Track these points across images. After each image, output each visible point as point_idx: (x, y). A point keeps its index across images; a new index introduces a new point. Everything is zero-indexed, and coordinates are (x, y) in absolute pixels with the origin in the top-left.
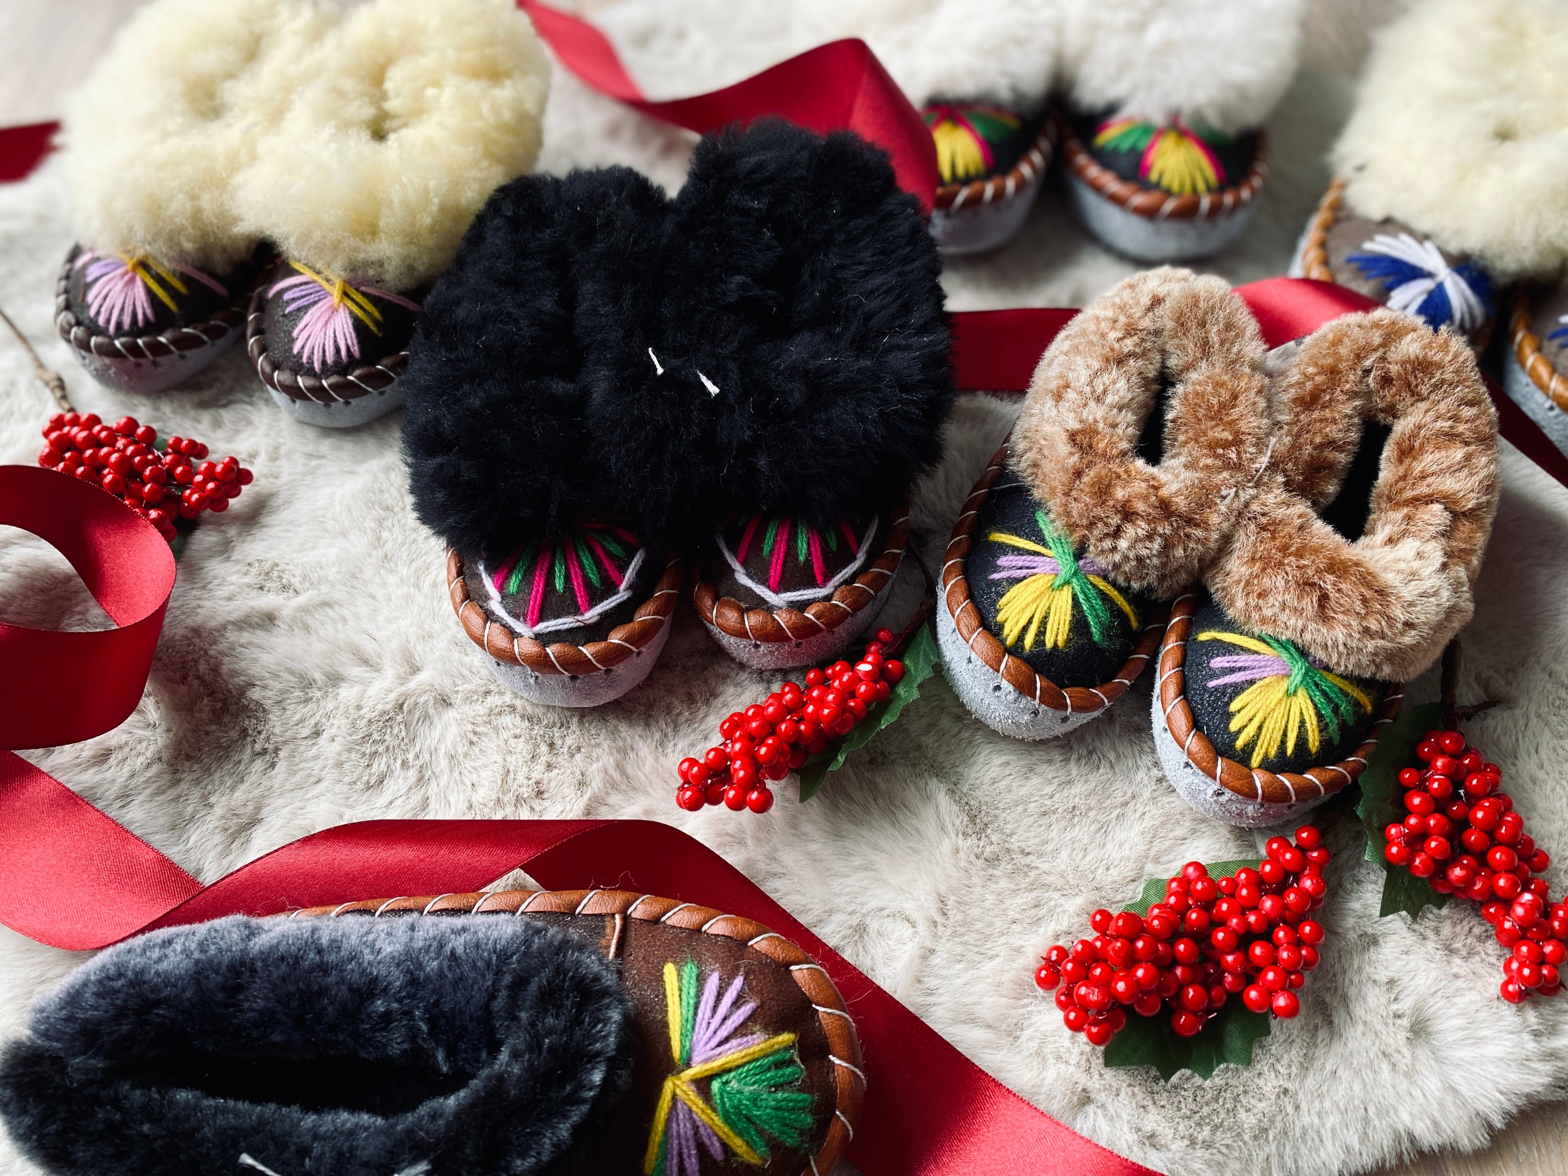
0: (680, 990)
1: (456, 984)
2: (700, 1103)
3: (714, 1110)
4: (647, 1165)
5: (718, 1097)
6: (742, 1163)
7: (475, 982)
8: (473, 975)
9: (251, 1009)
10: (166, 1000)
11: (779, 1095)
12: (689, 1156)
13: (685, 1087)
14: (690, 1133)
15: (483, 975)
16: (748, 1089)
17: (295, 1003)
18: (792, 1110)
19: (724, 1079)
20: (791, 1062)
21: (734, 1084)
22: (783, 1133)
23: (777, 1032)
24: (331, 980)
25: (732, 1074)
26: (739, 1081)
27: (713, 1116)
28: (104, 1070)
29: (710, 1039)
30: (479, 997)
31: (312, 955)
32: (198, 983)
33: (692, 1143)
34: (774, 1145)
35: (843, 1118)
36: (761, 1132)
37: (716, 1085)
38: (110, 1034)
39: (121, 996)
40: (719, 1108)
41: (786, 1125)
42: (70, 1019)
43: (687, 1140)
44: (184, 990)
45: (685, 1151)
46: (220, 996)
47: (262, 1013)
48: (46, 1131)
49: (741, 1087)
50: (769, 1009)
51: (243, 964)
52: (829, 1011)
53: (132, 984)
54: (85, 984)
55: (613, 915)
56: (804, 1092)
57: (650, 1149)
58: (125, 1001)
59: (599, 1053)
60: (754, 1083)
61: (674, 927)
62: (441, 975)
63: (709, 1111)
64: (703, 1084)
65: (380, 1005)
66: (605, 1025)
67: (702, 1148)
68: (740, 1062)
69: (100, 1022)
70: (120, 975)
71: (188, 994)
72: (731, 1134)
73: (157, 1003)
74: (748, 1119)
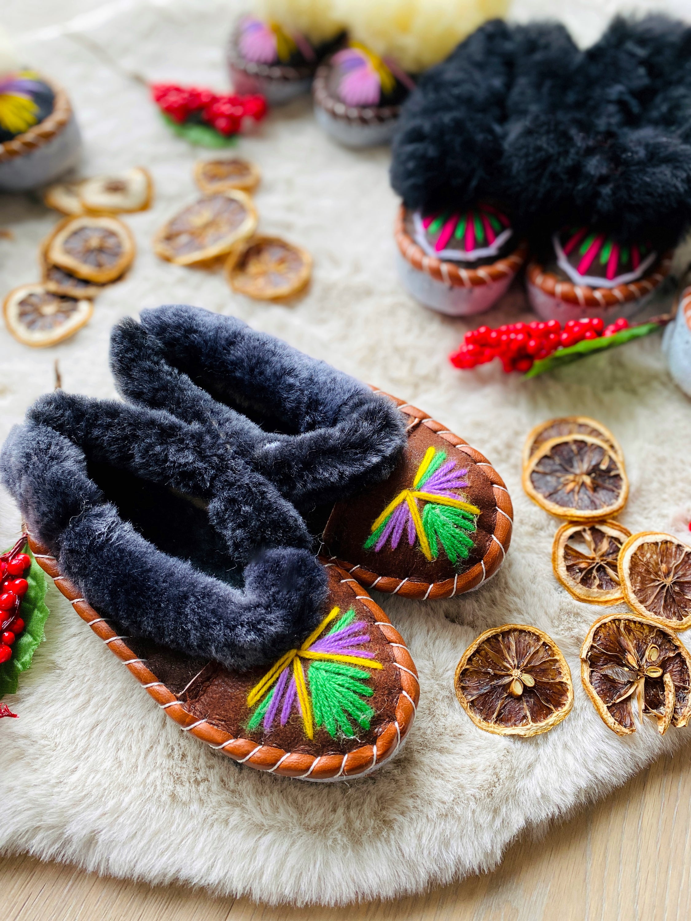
0: (433, 458)
1: (330, 390)
2: (416, 509)
3: (421, 517)
4: (375, 524)
5: (426, 511)
6: (421, 552)
7: (339, 393)
8: (340, 390)
9: (233, 355)
10: (201, 332)
11: (457, 530)
12: (397, 532)
13: (412, 499)
14: (403, 521)
15: (344, 393)
16: (442, 518)
17: (254, 361)
18: (460, 542)
19: (434, 506)
20: (472, 521)
21: (437, 511)
22: (450, 549)
23: (472, 503)
24: (275, 359)
25: (439, 506)
26: (441, 511)
27: (419, 519)
28: (160, 348)
29: (436, 485)
30: (338, 401)
31: (271, 345)
32: (217, 332)
33: (402, 527)
34: (442, 552)
35: (483, 566)
36: (439, 543)
37: (428, 507)
38: (170, 333)
39: (183, 320)
40: (424, 517)
41: (452, 546)
42: (158, 317)
43: (400, 523)
44: (209, 331)
45: (396, 529)
46: (223, 342)
47: (238, 358)
48: (126, 355)
49: (440, 514)
50: (474, 491)
51: (239, 334)
52: (504, 513)
53: (189, 318)
54: (170, 307)
55: (415, 418)
56: (470, 538)
57: (380, 517)
58: (184, 322)
59: (380, 451)
60: (447, 517)
61: (442, 438)
62: (325, 383)
63: (418, 516)
64: (423, 503)
65: (291, 380)
66: (390, 441)
67: (405, 530)
68: (446, 503)
69: (168, 325)
70: (186, 312)
71: (211, 334)
72: (423, 534)
73: (196, 331)
74: (436, 532)
